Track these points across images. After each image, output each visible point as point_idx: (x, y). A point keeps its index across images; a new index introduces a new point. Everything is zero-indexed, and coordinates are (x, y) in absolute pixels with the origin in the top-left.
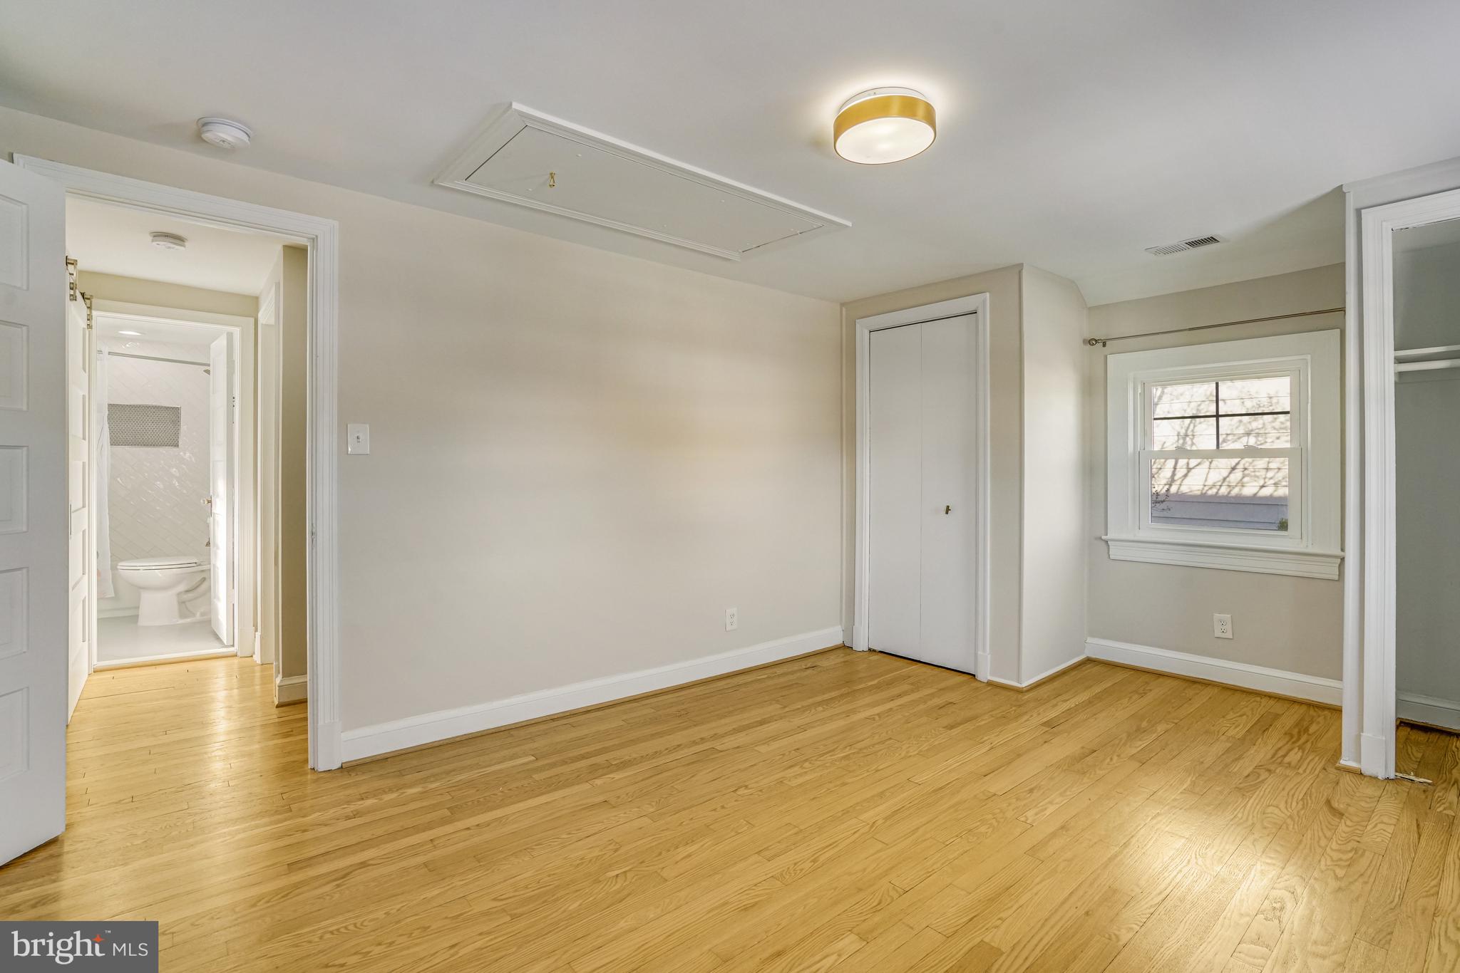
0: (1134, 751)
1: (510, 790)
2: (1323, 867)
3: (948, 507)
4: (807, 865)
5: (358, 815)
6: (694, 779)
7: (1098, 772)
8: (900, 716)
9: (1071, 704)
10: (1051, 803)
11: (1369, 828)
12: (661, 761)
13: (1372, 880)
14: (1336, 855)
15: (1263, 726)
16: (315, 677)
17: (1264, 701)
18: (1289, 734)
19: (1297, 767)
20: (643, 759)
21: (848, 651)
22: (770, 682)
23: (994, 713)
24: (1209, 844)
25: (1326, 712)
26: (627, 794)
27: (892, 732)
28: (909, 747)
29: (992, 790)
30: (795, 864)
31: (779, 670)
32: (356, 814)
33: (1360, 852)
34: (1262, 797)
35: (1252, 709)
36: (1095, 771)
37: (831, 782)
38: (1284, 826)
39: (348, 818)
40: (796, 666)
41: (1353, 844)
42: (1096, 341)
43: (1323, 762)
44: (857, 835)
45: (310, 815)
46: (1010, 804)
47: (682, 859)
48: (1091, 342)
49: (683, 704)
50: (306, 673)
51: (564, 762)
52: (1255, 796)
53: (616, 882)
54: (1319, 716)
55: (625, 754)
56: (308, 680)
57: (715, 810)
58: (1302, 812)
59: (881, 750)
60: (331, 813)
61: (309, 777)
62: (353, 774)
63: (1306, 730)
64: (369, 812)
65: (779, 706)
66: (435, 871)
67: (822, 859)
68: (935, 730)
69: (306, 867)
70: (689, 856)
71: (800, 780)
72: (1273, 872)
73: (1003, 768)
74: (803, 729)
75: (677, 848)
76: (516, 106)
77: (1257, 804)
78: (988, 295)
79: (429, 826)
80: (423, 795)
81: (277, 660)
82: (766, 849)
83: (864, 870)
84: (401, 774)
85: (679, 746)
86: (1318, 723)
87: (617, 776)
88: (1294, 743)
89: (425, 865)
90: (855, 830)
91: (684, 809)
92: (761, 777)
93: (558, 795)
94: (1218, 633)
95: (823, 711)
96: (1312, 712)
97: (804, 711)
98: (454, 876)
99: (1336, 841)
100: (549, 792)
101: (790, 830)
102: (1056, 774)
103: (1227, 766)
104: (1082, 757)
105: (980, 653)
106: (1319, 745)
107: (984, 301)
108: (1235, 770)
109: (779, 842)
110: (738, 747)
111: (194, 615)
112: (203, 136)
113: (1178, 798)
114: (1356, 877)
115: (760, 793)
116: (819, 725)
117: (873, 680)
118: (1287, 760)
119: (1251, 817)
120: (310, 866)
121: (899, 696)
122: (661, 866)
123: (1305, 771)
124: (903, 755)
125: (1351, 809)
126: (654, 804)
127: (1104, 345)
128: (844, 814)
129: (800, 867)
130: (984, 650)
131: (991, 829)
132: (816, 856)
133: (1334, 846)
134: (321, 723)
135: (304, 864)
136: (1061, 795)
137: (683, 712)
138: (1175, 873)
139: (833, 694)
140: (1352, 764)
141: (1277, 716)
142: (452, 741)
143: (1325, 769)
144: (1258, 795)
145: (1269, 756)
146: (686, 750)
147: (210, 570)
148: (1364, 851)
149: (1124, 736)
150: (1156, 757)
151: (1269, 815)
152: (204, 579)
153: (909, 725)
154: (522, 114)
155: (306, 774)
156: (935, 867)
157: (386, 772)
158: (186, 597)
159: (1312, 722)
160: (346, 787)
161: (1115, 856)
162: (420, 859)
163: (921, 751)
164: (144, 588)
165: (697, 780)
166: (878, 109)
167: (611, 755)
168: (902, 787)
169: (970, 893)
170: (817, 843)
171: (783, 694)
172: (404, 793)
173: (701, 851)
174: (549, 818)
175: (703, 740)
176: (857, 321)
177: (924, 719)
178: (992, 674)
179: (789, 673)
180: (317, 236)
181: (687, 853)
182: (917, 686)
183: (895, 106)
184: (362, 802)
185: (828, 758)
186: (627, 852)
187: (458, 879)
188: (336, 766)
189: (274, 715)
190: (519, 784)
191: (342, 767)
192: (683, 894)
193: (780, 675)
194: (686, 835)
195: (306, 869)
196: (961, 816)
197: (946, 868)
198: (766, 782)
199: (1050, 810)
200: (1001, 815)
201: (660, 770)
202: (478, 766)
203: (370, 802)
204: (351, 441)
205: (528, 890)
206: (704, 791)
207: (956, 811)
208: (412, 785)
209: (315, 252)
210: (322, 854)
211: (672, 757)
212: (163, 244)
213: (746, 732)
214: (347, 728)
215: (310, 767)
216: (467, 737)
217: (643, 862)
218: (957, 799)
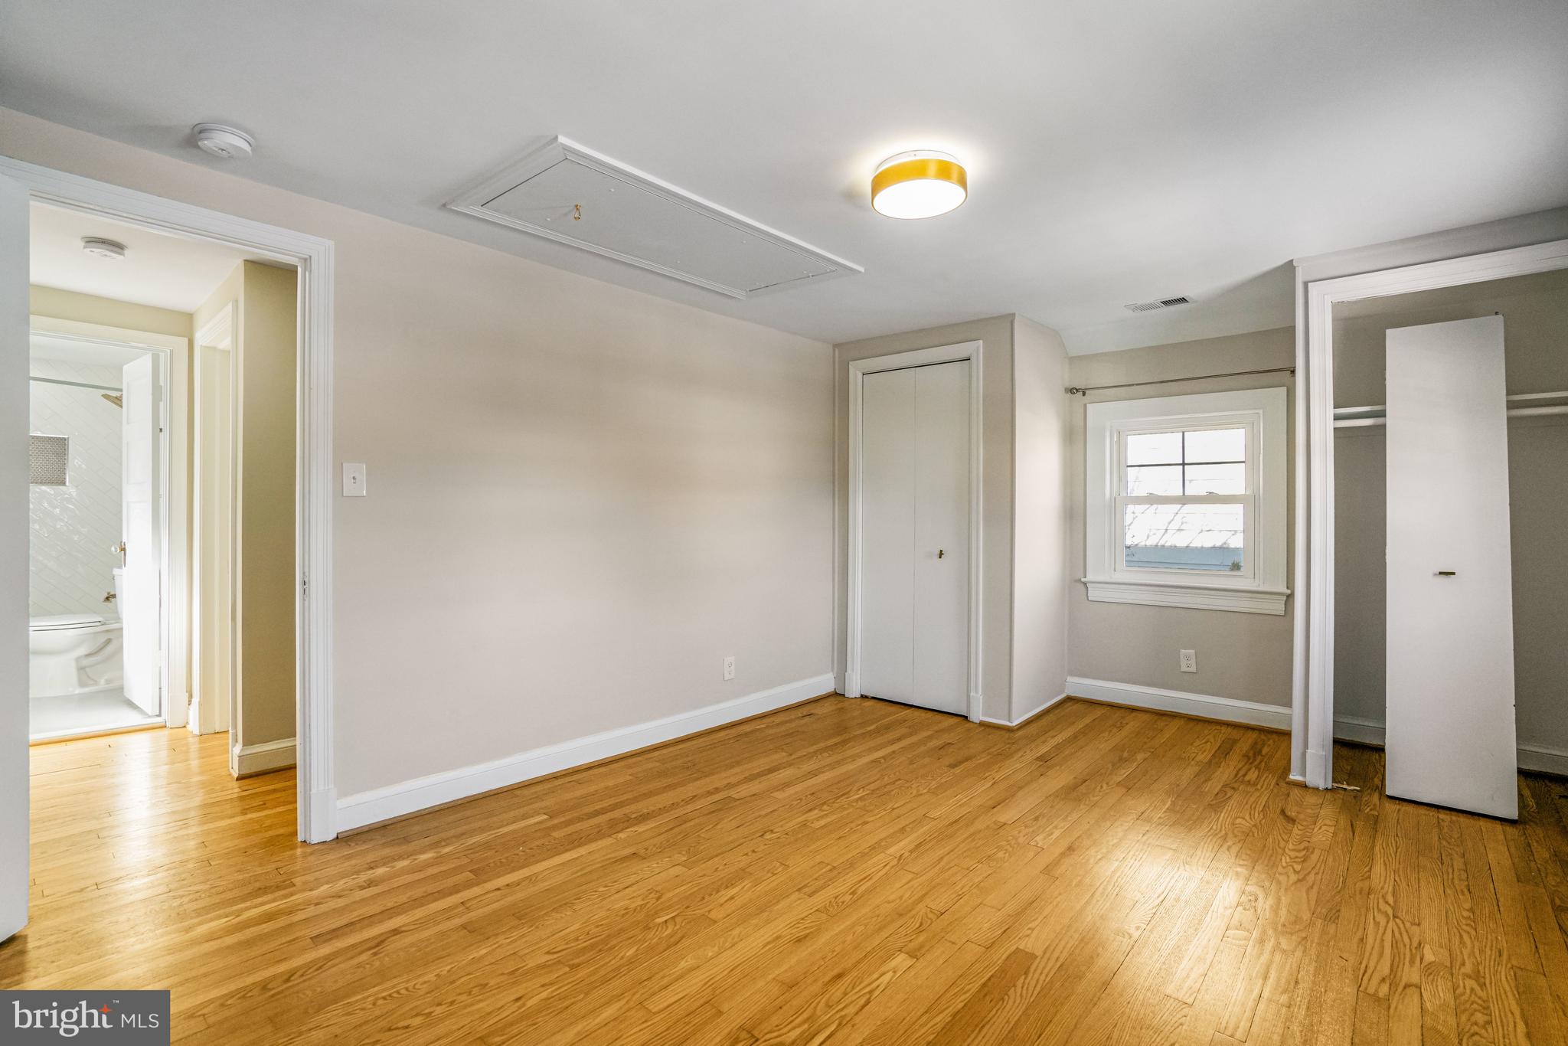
0: (1120, 778)
1: (531, 849)
2: (1284, 864)
3: (941, 551)
4: (848, 898)
5: (373, 884)
6: (719, 827)
7: (1092, 799)
8: (904, 758)
9: (1059, 739)
10: (1056, 827)
11: (1315, 830)
12: (680, 812)
13: (1321, 871)
14: (1293, 854)
15: (1224, 751)
16: (308, 740)
17: (1224, 729)
18: (1246, 756)
19: (1255, 784)
20: (662, 811)
21: (841, 698)
22: (771, 731)
23: (991, 750)
24: (1193, 854)
25: (1274, 736)
26: (654, 846)
27: (900, 772)
28: (918, 786)
29: (1003, 820)
30: (836, 898)
31: (776, 720)
32: (370, 884)
33: (1311, 850)
34: (1231, 811)
35: (1214, 736)
36: (1089, 798)
37: (852, 822)
38: (1251, 834)
39: (362, 888)
40: (793, 714)
41: (1305, 844)
42: (1077, 390)
43: (1276, 778)
44: (888, 867)
45: (317, 888)
46: (1020, 832)
47: (726, 901)
48: (1072, 391)
49: (687, 756)
50: (295, 736)
51: (580, 819)
52: (1225, 811)
53: (667, 927)
54: (1269, 740)
55: (643, 807)
56: (298, 745)
57: (747, 854)
58: (1264, 822)
59: (892, 790)
60: (341, 884)
61: (299, 851)
62: (353, 844)
63: (1260, 752)
64: (384, 881)
65: (784, 754)
66: (475, 931)
67: (859, 892)
68: (939, 769)
69: (331, 939)
70: (732, 898)
71: (822, 822)
72: (1245, 872)
73: (1008, 801)
74: (813, 774)
75: (718, 892)
76: (562, 139)
77: (1227, 818)
78: (981, 342)
79: (455, 890)
80: (438, 860)
81: (235, 727)
82: (806, 886)
83: (901, 898)
84: (406, 840)
85: (695, 796)
86: (1269, 745)
87: (641, 828)
88: (1251, 763)
89: (464, 927)
90: (884, 864)
91: (717, 856)
92: (784, 822)
93: (582, 851)
94: (1184, 668)
95: (829, 756)
96: (1263, 737)
97: (810, 758)
98: (497, 934)
99: (1292, 842)
100: (572, 849)
101: (825, 867)
102: (1055, 803)
103: (1199, 787)
104: (1075, 787)
105: (972, 694)
106: (1272, 764)
107: (978, 348)
108: (1207, 789)
109: (816, 879)
110: (754, 795)
111: (96, 683)
112: (200, 143)
113: (1163, 816)
114: (1309, 870)
115: (787, 836)
116: (829, 770)
117: (871, 725)
118: (1247, 778)
119: (1224, 828)
120: (337, 937)
121: (899, 739)
122: (708, 909)
123: (1262, 787)
124: (915, 792)
125: (1302, 816)
126: (684, 853)
127: (1084, 394)
128: (870, 850)
129: (842, 900)
130: (977, 692)
132: (853, 889)
133: (1291, 846)
134: (314, 791)
135: (328, 937)
136: (1064, 820)
137: (690, 764)
138: (1168, 880)
139: (835, 740)
140: (1299, 778)
141: (1235, 742)
142: (453, 804)
143: (1278, 784)
144: (1227, 810)
145: (1232, 776)
146: (703, 801)
147: (122, 629)
148: (1314, 849)
149: (1110, 765)
150: (1140, 782)
151: (1238, 826)
152: (109, 641)
153: (915, 766)
154: (565, 148)
155: (294, 847)
156: (964, 890)
157: (388, 840)
158: (86, 661)
159: (1263, 745)
160: (349, 857)
162: (457, 922)
163: (930, 789)
164: (34, 653)
165: (722, 829)
166: (916, 170)
167: (626, 810)
168: (920, 822)
169: (1000, 910)
170: (852, 878)
171: (787, 741)
172: (415, 859)
173: (744, 893)
174: (579, 874)
175: (717, 790)
176: (851, 363)
177: (927, 760)
178: (984, 715)
179: (786, 722)
180: (310, 257)
181: (729, 896)
182: (914, 730)
183: (932, 169)
184: (371, 872)
185: (844, 801)
186: (669, 899)
187: (503, 937)
188: (333, 836)
189: (234, 789)
190: (539, 843)
191: (337, 838)
192: (736, 932)
193: (778, 724)
194: (725, 880)
195: (334, 941)
196: (978, 845)
197: (975, 890)
198: (790, 826)
199: (1057, 833)
200: (1014, 841)
201: (683, 820)
202: (489, 828)
203: (381, 871)
204: (347, 481)
205: (579, 942)
206: (731, 838)
207: (974, 840)
208: (423, 851)
209: (307, 273)
210: (347, 925)
211: (690, 808)
212: (98, 251)
213: (758, 781)
214: (343, 794)
215: (299, 840)
216: (468, 800)
217: (687, 907)
218: (972, 829)
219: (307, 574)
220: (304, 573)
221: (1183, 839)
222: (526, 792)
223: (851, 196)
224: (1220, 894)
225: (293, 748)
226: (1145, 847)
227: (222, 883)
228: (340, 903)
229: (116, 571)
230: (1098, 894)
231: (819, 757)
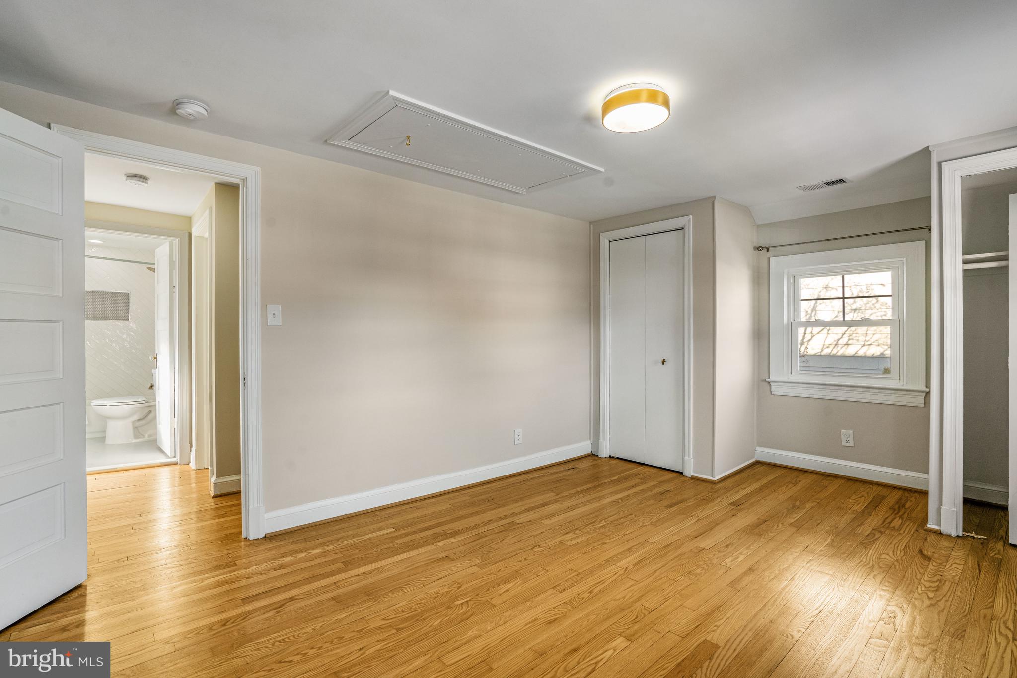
0: (792, 521)
1: (382, 550)
2: (920, 592)
3: (664, 360)
4: (586, 595)
5: (282, 568)
6: (504, 541)
8: (635, 500)
9: (749, 490)
10: (741, 554)
11: (947, 567)
12: (480, 530)
13: (951, 599)
14: (927, 584)
15: (875, 504)
16: (247, 476)
17: (875, 488)
18: (892, 508)
19: (899, 529)
20: (467, 529)
21: (596, 458)
22: (546, 479)
23: (698, 497)
24: (845, 579)
25: (916, 495)
26: (460, 552)
27: (632, 510)
28: (644, 520)
29: (702, 546)
30: (578, 595)
31: (551, 471)
32: (281, 567)
33: (943, 582)
34: (877, 549)
35: (867, 493)
36: (768, 534)
37: (595, 543)
38: (893, 567)
39: (276, 569)
40: (562, 468)
41: (938, 577)
42: (763, 248)
43: (916, 526)
44: (616, 576)
45: (250, 568)
46: (714, 555)
47: (504, 592)
48: (759, 248)
49: (489, 493)
50: (240, 473)
51: (415, 532)
52: (873, 549)
53: (462, 608)
54: (911, 497)
55: (457, 526)
56: (242, 479)
57: (520, 561)
58: (904, 558)
59: (625, 522)
60: (263, 566)
61: (243, 543)
62: (274, 541)
63: (904, 506)
64: (289, 566)
65: (553, 494)
66: (340, 602)
67: (595, 591)
68: (660, 509)
70: (508, 590)
71: (574, 542)
72: (887, 595)
73: (707, 532)
74: (572, 508)
75: (499, 585)
76: (392, 93)
77: (875, 553)
78: (691, 217)
79: (332, 574)
80: (324, 554)
81: (212, 466)
82: (558, 585)
83: (624, 597)
84: (306, 540)
85: (490, 520)
86: (911, 501)
87: (452, 540)
88: (896, 514)
89: (334, 598)
90: (614, 573)
91: (500, 561)
92: (548, 540)
93: (414, 553)
94: (844, 443)
95: (584, 497)
96: (907, 494)
97: (571, 497)
98: (353, 605)
99: (927, 576)
100: (408, 551)
101: (573, 573)
102: (742, 536)
103: (853, 529)
104: (758, 525)
105: (686, 457)
106: (913, 515)
107: (689, 221)
108: (859, 532)
109: (566, 581)
110: (530, 521)
111: (143, 436)
112: (177, 112)
113: (823, 549)
114: (941, 597)
115: (549, 550)
116: (582, 506)
117: (614, 476)
118: (892, 525)
119: (871, 561)
120: (257, 600)
121: (633, 487)
122: (490, 597)
123: (904, 532)
124: (641, 524)
125: (936, 556)
126: (479, 558)
127: (768, 251)
128: (606, 563)
129: (582, 596)
130: (689, 456)
131: (704, 571)
132: (591, 589)
133: (926, 578)
134: (251, 507)
135: (252, 599)
136: (748, 548)
137: (490, 499)
138: (825, 597)
139: (589, 486)
140: (935, 527)
141: (884, 498)
142: (336, 519)
143: (917, 531)
144: (875, 547)
145: (880, 522)
146: (495, 524)
147: (156, 405)
148: (945, 581)
149: (785, 511)
150: (807, 524)
151: (883, 560)
152: (150, 412)
153: (642, 505)
154: (395, 99)
155: (240, 541)
156: (669, 595)
157: (295, 540)
158: (138, 424)
159: (907, 501)
160: (270, 550)
161: (786, 586)
162: (330, 595)
163: (652, 522)
164: (109, 418)
165: (506, 543)
166: (633, 97)
167: (446, 527)
168: (642, 545)
169: (695, 611)
170: (591, 581)
171: (555, 486)
172: (310, 553)
173: (515, 587)
174: (411, 568)
175: (506, 517)
176: (601, 234)
177: (652, 502)
178: (694, 472)
179: (557, 473)
180: (247, 178)
181: (506, 589)
182: (644, 480)
183: (644, 96)
184: (283, 559)
185: (591, 527)
186: (466, 589)
187: (357, 607)
188: (262, 536)
189: (211, 503)
190: (387, 546)
191: (265, 537)
192: (507, 614)
193: (551, 474)
194: (504, 577)
195: (254, 602)
196: (683, 563)
197: (677, 595)
198: (551, 543)
199: (741, 558)
200: (709, 562)
201: (480, 536)
202: (357, 535)
203: (288, 559)
204: (270, 316)
205: (404, 614)
206: (512, 550)
207: (680, 559)
208: (315, 548)
209: (245, 188)
210: (263, 593)
211: (486, 528)
212: (134, 182)
213: (534, 511)
214: (268, 510)
215: (243, 537)
216: (347, 516)
217: (478, 595)
218: (679, 552)
219: (246, 374)
220: (244, 373)
221: (839, 567)
222: (383, 513)
223: (589, 119)
224: (866, 610)
225: (239, 481)
226: (808, 572)
227: (196, 561)
228: (262, 578)
229: (153, 371)
230: (769, 604)
231: (577, 497)
